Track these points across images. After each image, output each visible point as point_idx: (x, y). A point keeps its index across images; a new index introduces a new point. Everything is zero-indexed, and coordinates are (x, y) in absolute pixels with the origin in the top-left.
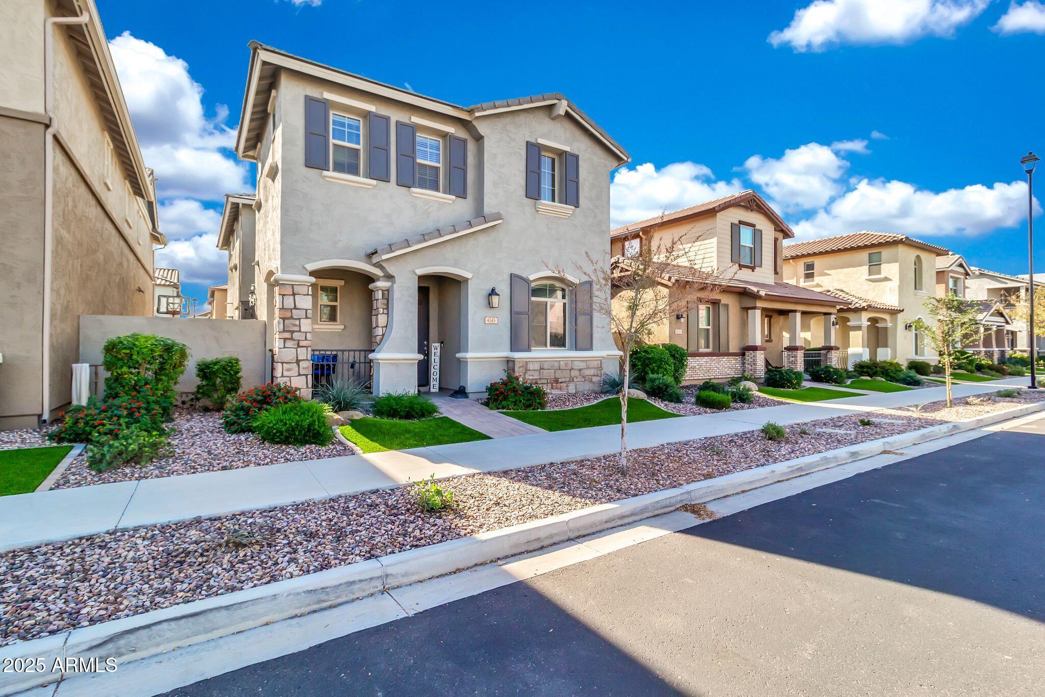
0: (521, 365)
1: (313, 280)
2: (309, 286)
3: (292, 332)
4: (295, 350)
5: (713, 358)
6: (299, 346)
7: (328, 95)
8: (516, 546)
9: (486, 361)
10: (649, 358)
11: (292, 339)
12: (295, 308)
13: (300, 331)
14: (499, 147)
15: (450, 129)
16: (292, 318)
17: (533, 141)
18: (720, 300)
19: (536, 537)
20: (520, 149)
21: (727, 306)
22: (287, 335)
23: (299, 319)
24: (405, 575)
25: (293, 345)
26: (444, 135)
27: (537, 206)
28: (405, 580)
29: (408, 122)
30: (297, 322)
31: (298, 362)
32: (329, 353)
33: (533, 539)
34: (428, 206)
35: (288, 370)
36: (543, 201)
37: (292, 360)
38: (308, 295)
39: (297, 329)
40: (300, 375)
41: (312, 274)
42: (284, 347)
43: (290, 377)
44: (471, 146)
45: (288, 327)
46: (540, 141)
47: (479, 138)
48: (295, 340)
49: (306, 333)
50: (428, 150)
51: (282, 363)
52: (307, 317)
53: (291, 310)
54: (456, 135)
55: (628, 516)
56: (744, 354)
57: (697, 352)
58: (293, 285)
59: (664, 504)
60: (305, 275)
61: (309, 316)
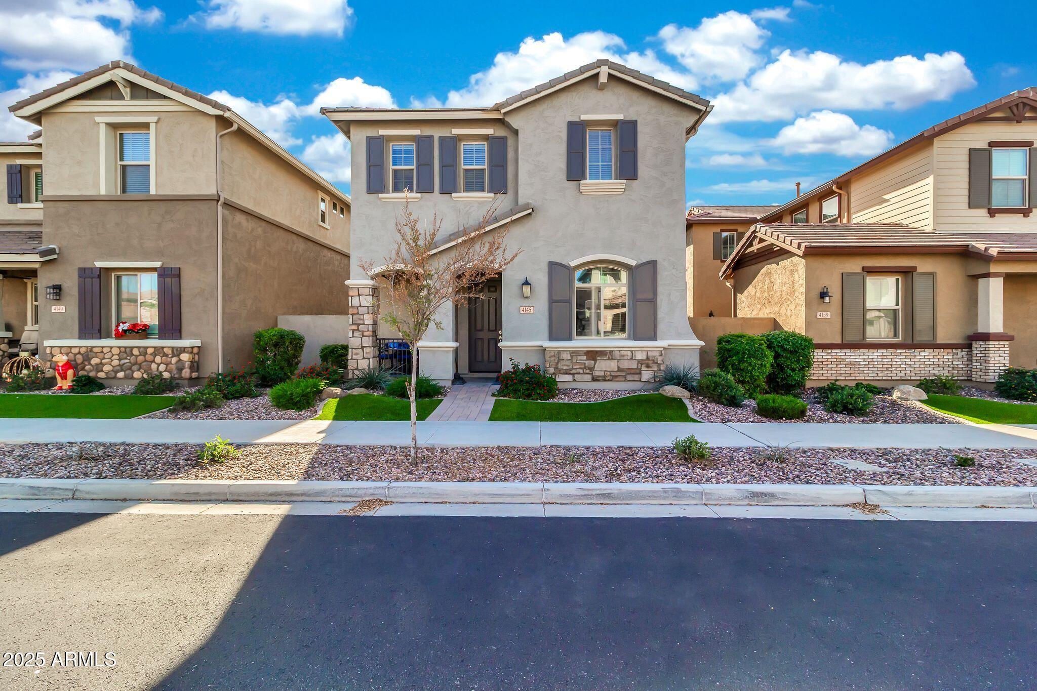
0: (553, 354)
1: (371, 282)
2: (370, 288)
3: (358, 325)
4: (360, 338)
5: (898, 351)
6: (363, 336)
7: (383, 132)
8: (176, 494)
9: (532, 350)
10: (729, 350)
11: (358, 330)
12: (360, 306)
13: (364, 324)
14: (535, 136)
15: (489, 131)
16: (358, 314)
17: (576, 119)
18: (916, 267)
19: (196, 491)
20: (559, 132)
21: (932, 275)
22: (354, 327)
23: (363, 314)
24: (88, 493)
25: (359, 335)
26: (486, 138)
27: (581, 188)
28: (87, 496)
29: (449, 135)
30: (362, 317)
31: (363, 348)
32: (397, 341)
33: (192, 492)
34: (469, 207)
35: (356, 354)
36: (588, 181)
37: (358, 346)
38: (369, 295)
39: (362, 322)
40: (364, 358)
41: (372, 278)
42: (353, 337)
43: (357, 360)
44: (510, 142)
45: (356, 321)
46: (584, 117)
47: (516, 132)
48: (360, 331)
49: (368, 325)
50: (474, 155)
51: (352, 349)
52: (368, 313)
53: (358, 307)
54: (496, 135)
55: (298, 495)
56: (970, 346)
57: (863, 342)
58: (358, 288)
59: (348, 493)
60: (368, 279)
61: (370, 312)
